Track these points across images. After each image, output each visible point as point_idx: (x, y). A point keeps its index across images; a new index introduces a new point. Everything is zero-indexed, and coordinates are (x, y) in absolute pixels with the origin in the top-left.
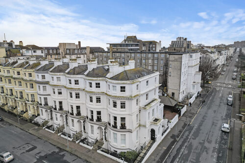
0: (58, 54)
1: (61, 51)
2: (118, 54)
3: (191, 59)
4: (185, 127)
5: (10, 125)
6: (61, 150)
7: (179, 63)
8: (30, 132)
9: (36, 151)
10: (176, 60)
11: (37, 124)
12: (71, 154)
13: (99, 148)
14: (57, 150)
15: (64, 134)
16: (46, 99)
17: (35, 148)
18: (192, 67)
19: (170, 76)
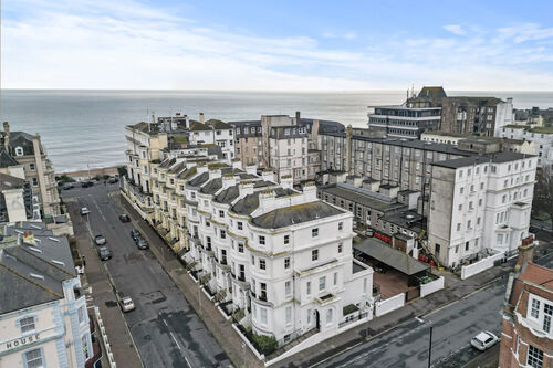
0: (258, 135)
1: (264, 130)
2: (360, 143)
3: (492, 175)
4: (404, 321)
5: (154, 258)
6: (192, 310)
7: (449, 184)
8: (171, 274)
9: (163, 304)
10: (443, 178)
11: (184, 263)
12: (200, 320)
13: (235, 321)
14: (186, 310)
15: (207, 288)
16: (196, 228)
17: (164, 299)
18: (495, 193)
19: (433, 209)
